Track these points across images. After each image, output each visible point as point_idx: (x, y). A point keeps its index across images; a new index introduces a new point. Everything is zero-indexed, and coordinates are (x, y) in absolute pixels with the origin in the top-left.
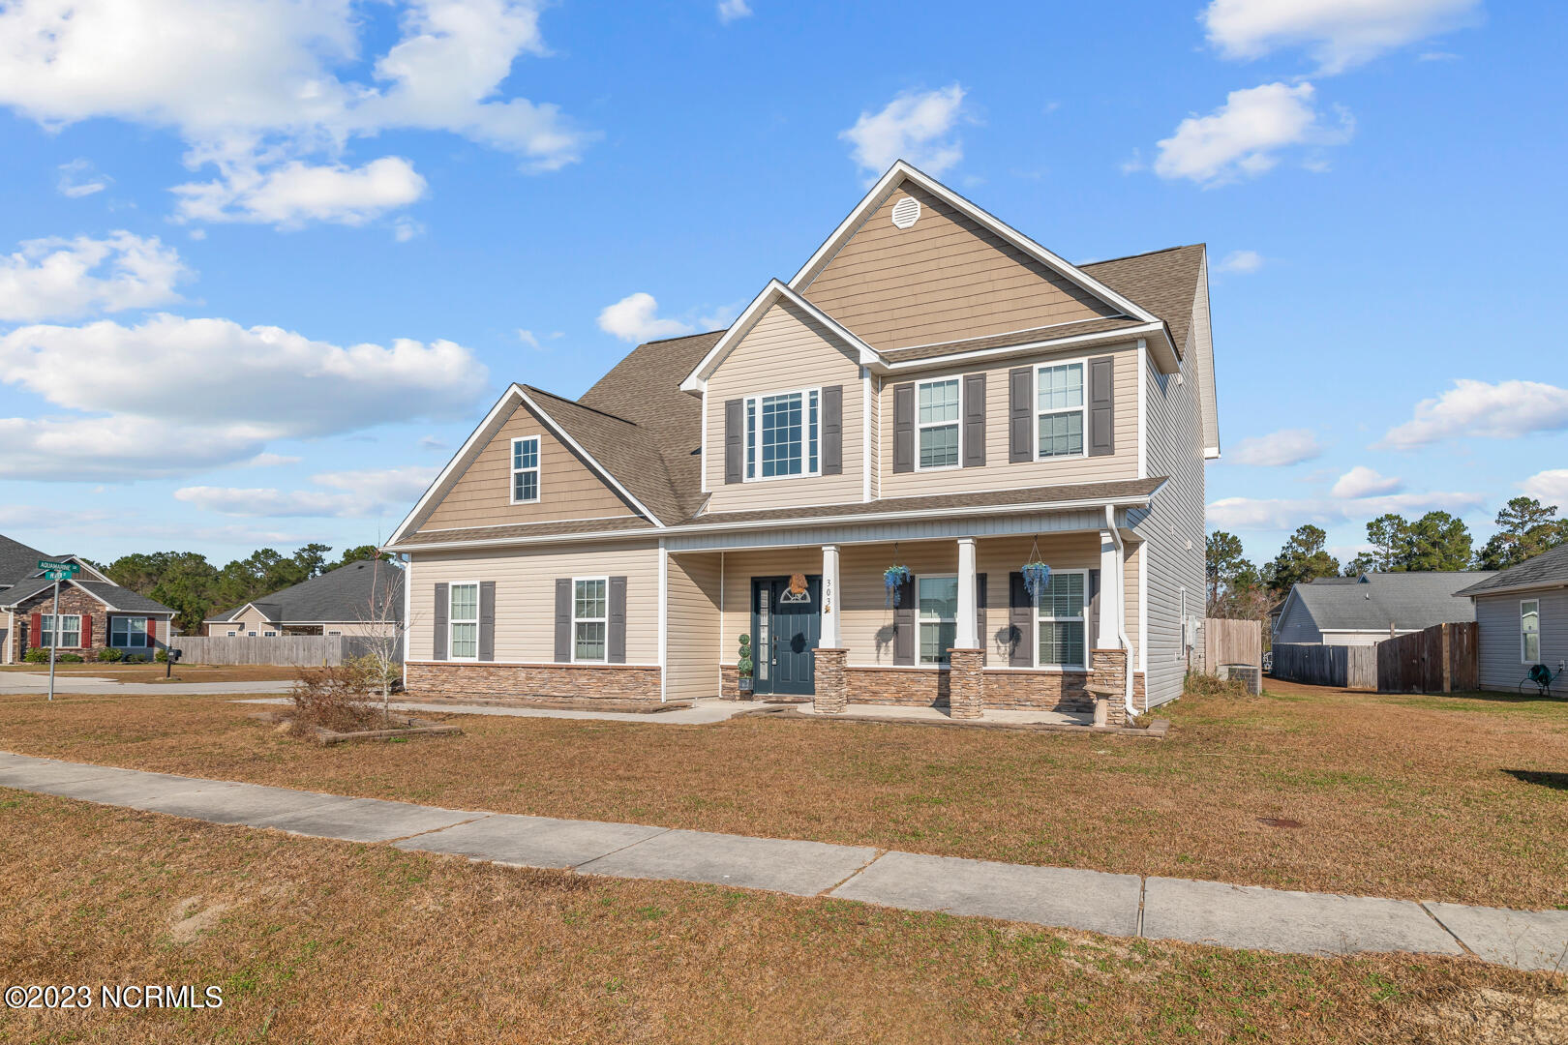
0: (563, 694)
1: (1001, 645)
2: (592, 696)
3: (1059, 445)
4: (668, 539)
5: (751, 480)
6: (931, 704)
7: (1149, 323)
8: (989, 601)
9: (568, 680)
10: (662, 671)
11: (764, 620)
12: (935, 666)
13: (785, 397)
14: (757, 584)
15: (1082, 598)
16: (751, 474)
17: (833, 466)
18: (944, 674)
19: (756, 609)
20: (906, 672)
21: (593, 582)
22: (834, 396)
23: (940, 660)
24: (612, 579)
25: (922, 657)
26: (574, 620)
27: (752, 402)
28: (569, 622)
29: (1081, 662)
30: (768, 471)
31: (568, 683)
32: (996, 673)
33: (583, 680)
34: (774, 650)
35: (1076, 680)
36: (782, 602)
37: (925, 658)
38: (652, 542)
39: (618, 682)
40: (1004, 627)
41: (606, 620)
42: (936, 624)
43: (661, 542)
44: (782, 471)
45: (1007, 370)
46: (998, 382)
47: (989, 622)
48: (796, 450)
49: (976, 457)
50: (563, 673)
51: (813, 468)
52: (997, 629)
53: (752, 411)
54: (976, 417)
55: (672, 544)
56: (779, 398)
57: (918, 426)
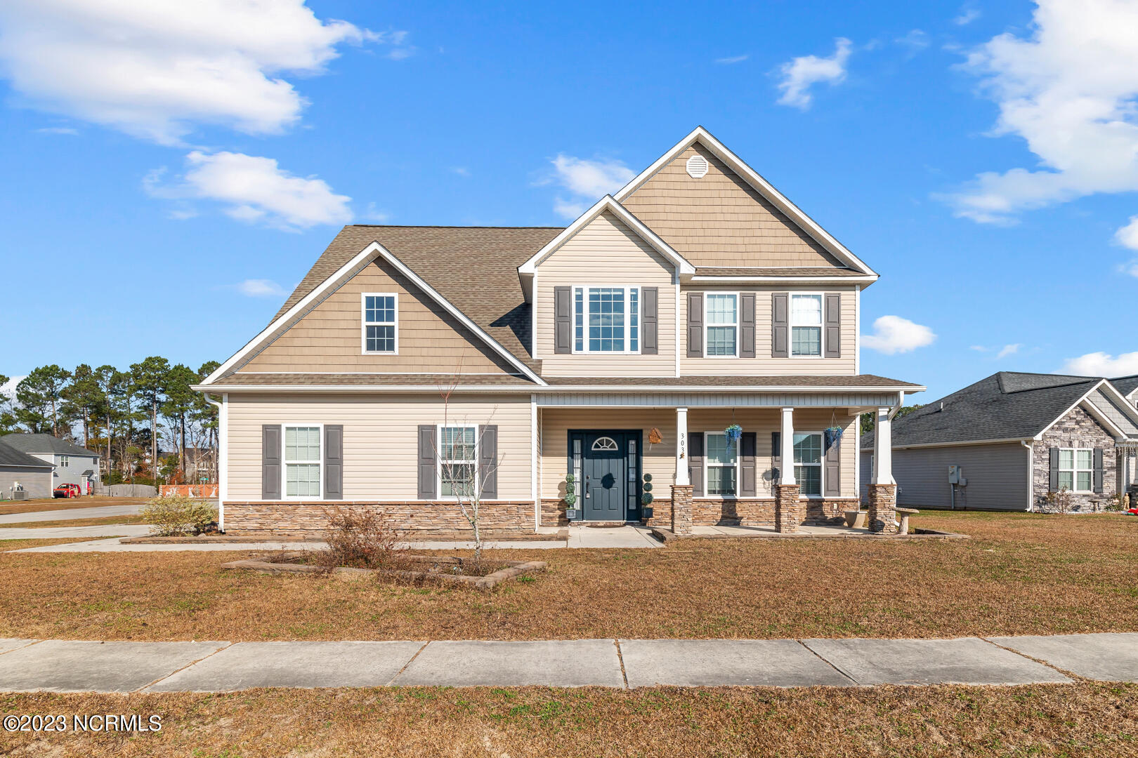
0: (430, 528)
1: (766, 481)
2: (463, 528)
3: (804, 348)
4: (540, 395)
5: (579, 352)
6: (716, 524)
7: (869, 275)
8: (758, 451)
9: (435, 515)
10: (536, 504)
11: (577, 463)
12: (719, 497)
13: (609, 290)
14: (573, 435)
15: (820, 450)
16: (579, 347)
17: (651, 347)
18: (726, 502)
19: (571, 454)
20: (699, 501)
21: (461, 429)
22: (651, 295)
23: (722, 492)
24: (481, 427)
25: (708, 491)
26: (439, 462)
27: (580, 290)
28: (433, 461)
29: (819, 492)
30: (594, 346)
31: (435, 517)
32: (763, 501)
33: (453, 514)
34: (585, 487)
35: (817, 505)
36: (593, 449)
37: (712, 492)
38: (525, 397)
39: (488, 515)
40: (768, 470)
41: (476, 462)
42: (718, 467)
43: (533, 398)
44: (607, 347)
45: (770, 293)
46: (764, 299)
47: (758, 466)
48: (620, 332)
49: (749, 351)
50: (429, 509)
51: (634, 346)
52: (763, 471)
53: (579, 297)
54: (749, 321)
55: (542, 399)
56: (603, 290)
57: (706, 324)
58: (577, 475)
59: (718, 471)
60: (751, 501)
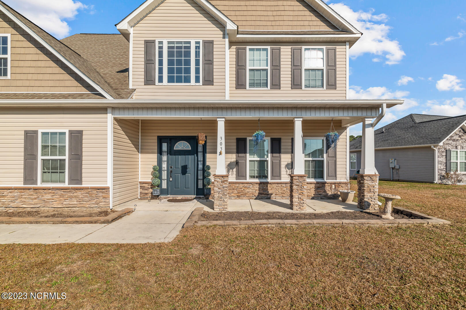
0: (32, 206)
1: (287, 170)
2: (55, 206)
3: (312, 83)
4: (114, 108)
5: (160, 84)
6: (255, 198)
7: (355, 34)
8: (282, 150)
9: (36, 197)
10: (110, 189)
11: (165, 158)
12: (257, 180)
13: (181, 42)
14: (161, 140)
15: (324, 150)
16: (161, 80)
17: (209, 81)
18: (261, 184)
19: (160, 152)
20: (243, 183)
21: (56, 133)
22: (209, 44)
23: (259, 177)
24: (71, 132)
25: (250, 176)
26: (40, 157)
27: (161, 43)
28: (35, 157)
29: (322, 177)
30: (171, 80)
31: (35, 198)
32: (285, 183)
33: (48, 196)
34: (170, 173)
35: (321, 186)
36: (174, 149)
37: (252, 177)
38: (103, 110)
39: (76, 197)
40: (289, 162)
41: (66, 157)
42: (256, 161)
43: (109, 110)
44: (179, 80)
45: (290, 47)
46: (286, 51)
47: (282, 160)
48: (188, 71)
49: (276, 85)
50: (31, 192)
51: (197, 80)
52: (286, 163)
53: (161, 48)
54: (276, 67)
55: (117, 112)
56: (178, 42)
57: (248, 68)
58: (164, 166)
59: (256, 163)
60: (278, 183)
